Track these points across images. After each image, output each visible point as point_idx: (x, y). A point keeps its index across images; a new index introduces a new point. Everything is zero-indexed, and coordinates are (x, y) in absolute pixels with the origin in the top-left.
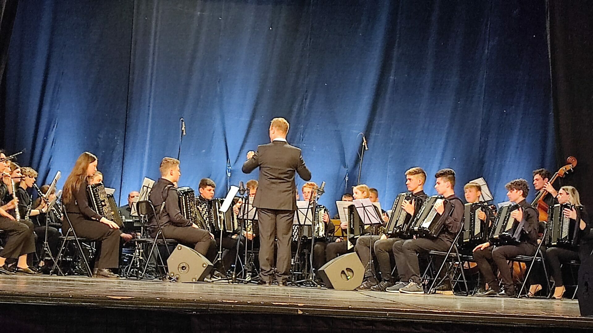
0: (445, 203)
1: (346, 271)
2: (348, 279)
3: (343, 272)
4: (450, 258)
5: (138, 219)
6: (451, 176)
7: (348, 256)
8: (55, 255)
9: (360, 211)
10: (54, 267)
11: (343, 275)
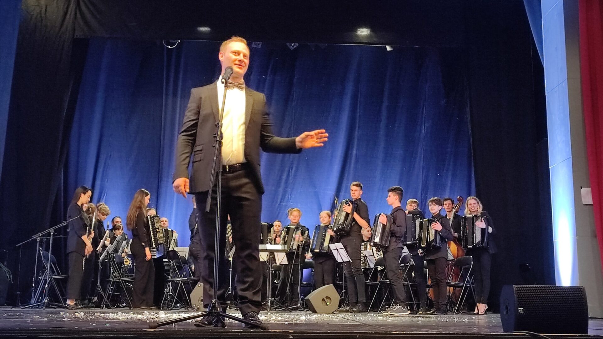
1: (325, 299)
2: (327, 305)
6: (399, 192)
11: (324, 302)
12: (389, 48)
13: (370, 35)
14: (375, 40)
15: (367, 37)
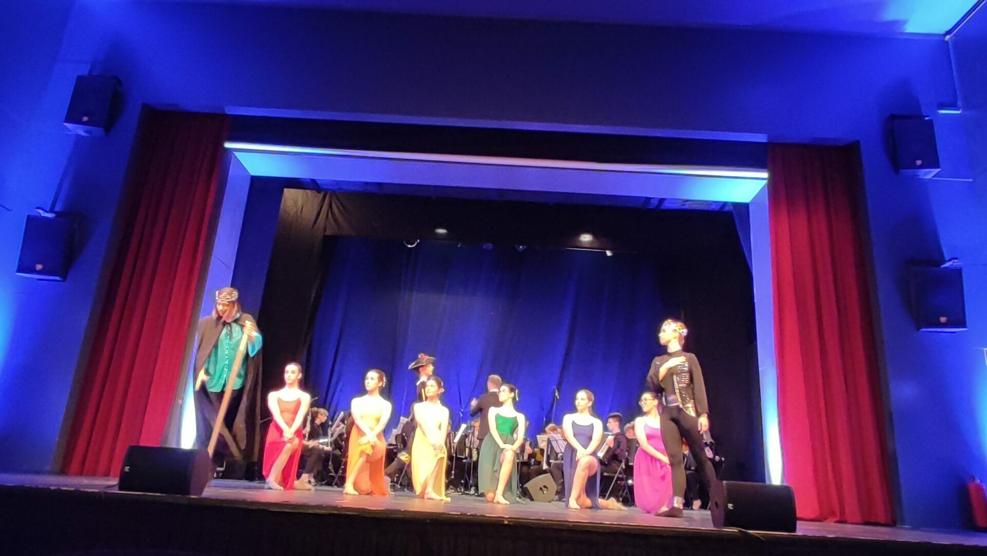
0: (615, 439)
1: (543, 488)
2: (544, 494)
3: (541, 489)
4: (618, 479)
5: (396, 447)
6: (618, 418)
7: (543, 477)
8: (336, 472)
9: (554, 444)
10: (335, 481)
11: (541, 492)
12: (609, 253)
13: (592, 241)
14: (596, 245)
15: (589, 242)
